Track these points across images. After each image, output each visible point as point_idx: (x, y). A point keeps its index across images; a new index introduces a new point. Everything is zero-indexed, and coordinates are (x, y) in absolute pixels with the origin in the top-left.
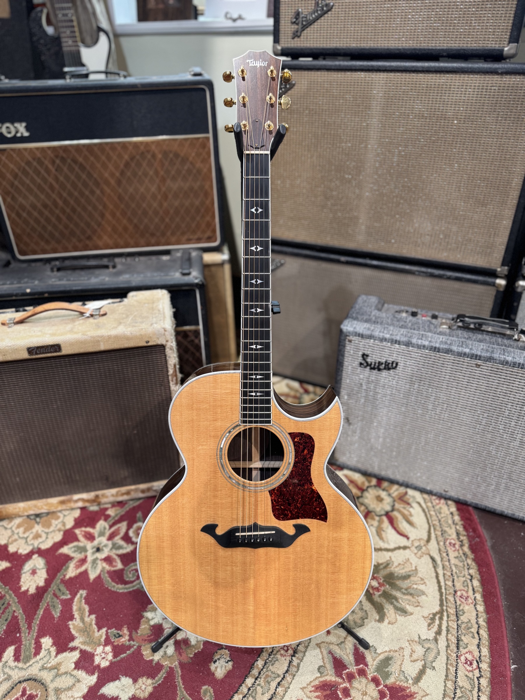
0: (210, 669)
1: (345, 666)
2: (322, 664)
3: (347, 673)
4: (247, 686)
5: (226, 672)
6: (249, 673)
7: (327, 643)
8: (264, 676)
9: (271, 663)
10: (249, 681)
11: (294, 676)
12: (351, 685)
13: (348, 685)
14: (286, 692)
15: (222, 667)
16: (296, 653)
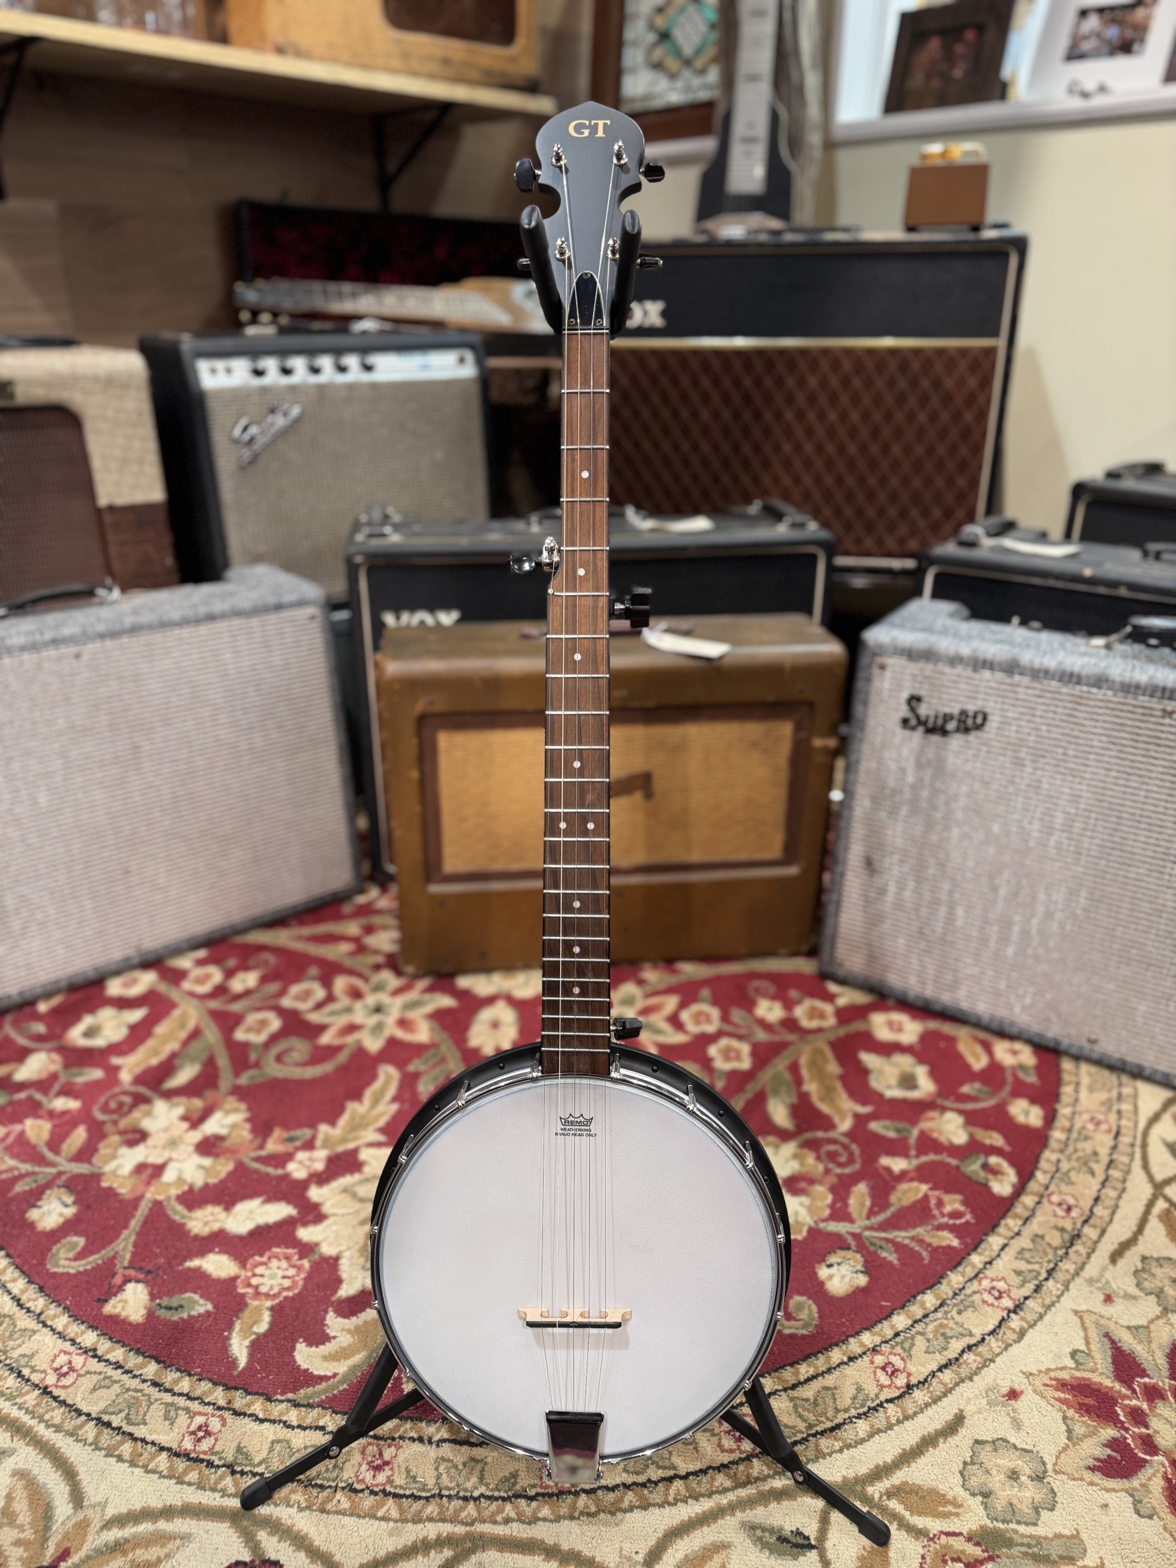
0: (815, 1274)
1: (1144, 1371)
2: (1083, 1348)
3: (1145, 1385)
4: (892, 1327)
5: (851, 1290)
6: (903, 1307)
7: (1102, 1317)
8: (936, 1323)
9: (955, 1309)
10: (900, 1321)
11: (1008, 1346)
12: (1152, 1409)
13: (1145, 1406)
14: (984, 1366)
15: (843, 1277)
16: (1022, 1309)
